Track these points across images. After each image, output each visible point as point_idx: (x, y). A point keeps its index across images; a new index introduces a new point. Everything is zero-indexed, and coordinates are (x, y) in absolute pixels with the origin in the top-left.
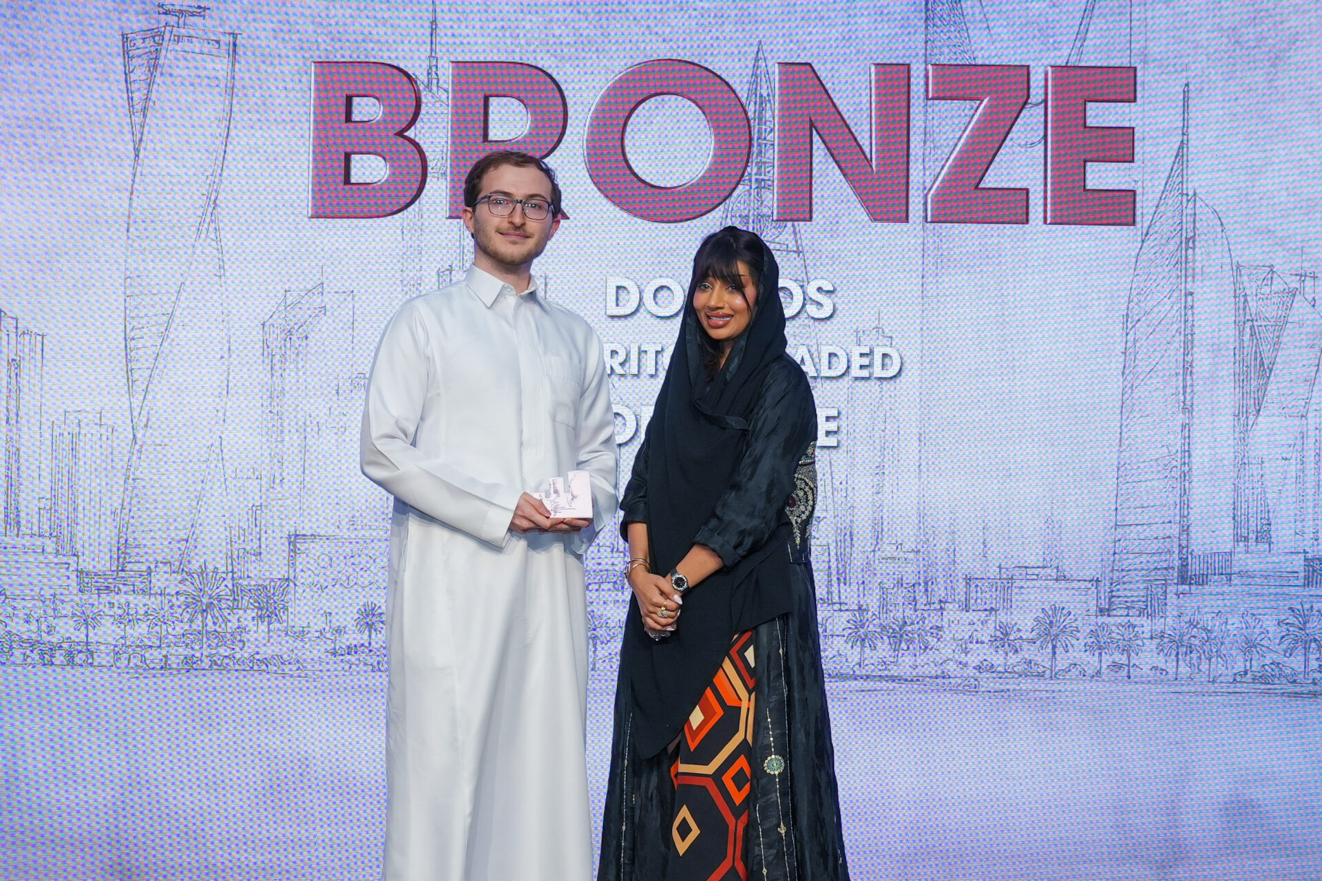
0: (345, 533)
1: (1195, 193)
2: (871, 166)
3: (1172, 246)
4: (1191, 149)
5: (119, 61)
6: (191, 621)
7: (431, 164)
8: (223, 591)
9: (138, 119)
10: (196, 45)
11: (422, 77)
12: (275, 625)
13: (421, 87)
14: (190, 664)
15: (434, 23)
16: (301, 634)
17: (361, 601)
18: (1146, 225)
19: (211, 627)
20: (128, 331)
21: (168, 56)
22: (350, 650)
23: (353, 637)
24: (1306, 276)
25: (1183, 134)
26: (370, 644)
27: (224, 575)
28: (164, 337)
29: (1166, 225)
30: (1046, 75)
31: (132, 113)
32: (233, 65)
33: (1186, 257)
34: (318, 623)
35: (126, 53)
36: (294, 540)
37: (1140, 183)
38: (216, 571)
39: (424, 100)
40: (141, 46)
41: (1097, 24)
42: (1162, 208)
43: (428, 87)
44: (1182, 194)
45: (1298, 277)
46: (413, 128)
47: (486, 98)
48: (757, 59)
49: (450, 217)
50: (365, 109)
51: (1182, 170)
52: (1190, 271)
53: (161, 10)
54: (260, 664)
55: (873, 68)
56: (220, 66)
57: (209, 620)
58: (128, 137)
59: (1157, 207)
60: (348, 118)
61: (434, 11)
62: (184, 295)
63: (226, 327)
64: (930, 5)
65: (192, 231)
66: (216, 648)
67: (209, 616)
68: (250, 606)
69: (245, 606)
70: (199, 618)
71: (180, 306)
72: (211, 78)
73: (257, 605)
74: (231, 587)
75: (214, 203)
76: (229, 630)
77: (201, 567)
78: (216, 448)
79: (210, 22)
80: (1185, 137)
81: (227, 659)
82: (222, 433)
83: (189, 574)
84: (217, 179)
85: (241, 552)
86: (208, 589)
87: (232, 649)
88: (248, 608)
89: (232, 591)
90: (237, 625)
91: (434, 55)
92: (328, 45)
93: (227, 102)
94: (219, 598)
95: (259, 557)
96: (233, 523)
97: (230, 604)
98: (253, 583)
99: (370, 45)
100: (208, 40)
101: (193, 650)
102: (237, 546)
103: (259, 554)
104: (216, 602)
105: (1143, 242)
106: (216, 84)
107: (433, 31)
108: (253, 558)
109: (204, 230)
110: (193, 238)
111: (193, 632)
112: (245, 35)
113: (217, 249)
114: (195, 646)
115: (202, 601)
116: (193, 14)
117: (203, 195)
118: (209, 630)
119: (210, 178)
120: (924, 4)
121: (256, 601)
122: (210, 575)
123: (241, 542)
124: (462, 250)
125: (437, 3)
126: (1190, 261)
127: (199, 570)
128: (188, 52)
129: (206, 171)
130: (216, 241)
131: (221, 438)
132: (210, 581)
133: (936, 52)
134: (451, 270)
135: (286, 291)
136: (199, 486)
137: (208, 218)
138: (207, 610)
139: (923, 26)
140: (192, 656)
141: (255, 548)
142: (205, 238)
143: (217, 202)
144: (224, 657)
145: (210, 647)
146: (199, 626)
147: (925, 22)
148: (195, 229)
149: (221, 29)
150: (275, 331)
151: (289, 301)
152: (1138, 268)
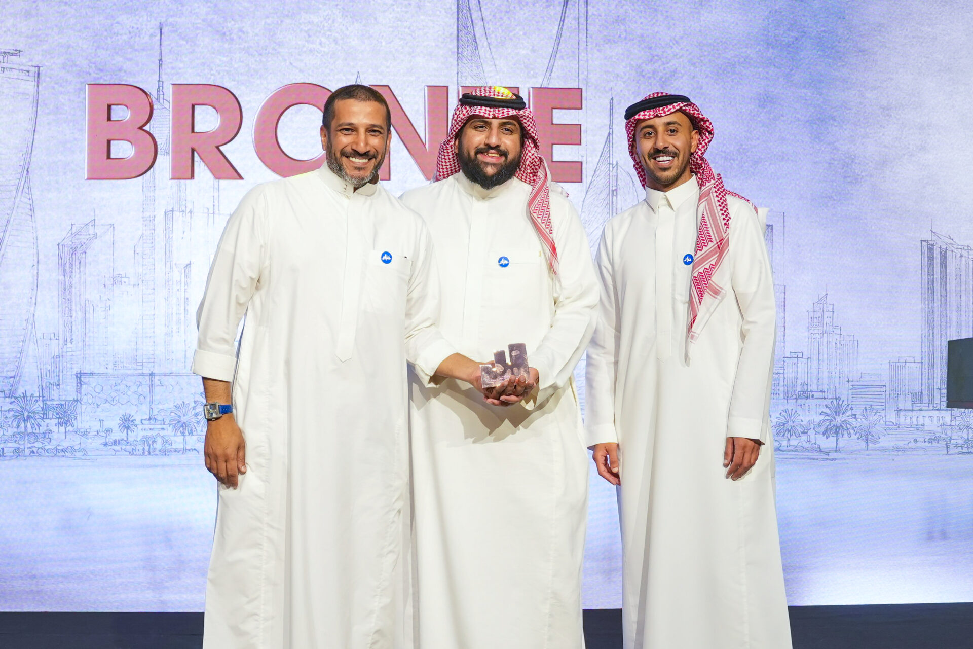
0: (110, 371)
1: (617, 163)
2: (425, 147)
3: (603, 195)
4: (614, 137)
6: (18, 427)
7: (159, 147)
8: (38, 407)
10: (15, 74)
11: (153, 92)
12: (70, 428)
13: (154, 100)
14: (17, 452)
15: (160, 60)
16: (85, 434)
17: (122, 412)
18: (589, 182)
19: (30, 430)
22: (115, 442)
23: (117, 435)
25: (610, 128)
26: (127, 439)
27: (38, 398)
29: (601, 181)
30: (529, 93)
32: (38, 86)
33: (612, 201)
34: (96, 426)
36: (79, 376)
37: (585, 158)
38: (32, 396)
39: (155, 107)
41: (559, 63)
42: (597, 173)
43: (157, 99)
44: (610, 164)
46: (148, 125)
47: (193, 106)
49: (172, 179)
50: (120, 113)
51: (609, 150)
52: (614, 209)
54: (60, 452)
55: (426, 88)
56: (29, 86)
57: (29, 425)
59: (595, 171)
60: (109, 119)
61: (161, 53)
62: (9, 227)
63: (35, 247)
64: (460, 50)
65: (14, 188)
66: (34, 443)
67: (29, 424)
68: (54, 417)
69: (50, 416)
70: (22, 425)
71: (8, 234)
72: (24, 94)
73: (58, 416)
74: (42, 406)
75: (27, 171)
76: (41, 432)
77: (23, 393)
78: (31, 321)
79: (23, 59)
80: (611, 130)
81: (40, 449)
82: (34, 311)
83: (16, 398)
84: (29, 156)
85: (48, 384)
86: (28, 407)
87: (43, 443)
88: (52, 418)
89: (42, 408)
90: (46, 429)
91: (161, 79)
92: (97, 74)
93: (35, 109)
94: (34, 412)
95: (58, 387)
96: (42, 367)
97: (42, 416)
98: (55, 403)
99: (122, 74)
100: (22, 70)
101: (19, 444)
102: (45, 381)
103: (59, 385)
104: (32, 415)
105: (587, 192)
106: (27, 97)
107: (160, 65)
108: (55, 388)
109: (22, 187)
110: (15, 192)
111: (19, 434)
112: (45, 67)
113: (30, 199)
114: (20, 442)
115: (24, 415)
116: (12, 54)
117: (20, 166)
118: (29, 432)
119: (24, 155)
120: (456, 50)
121: (57, 414)
122: (29, 398)
123: (48, 377)
124: (179, 199)
125: (163, 48)
126: (614, 203)
127: (22, 395)
128: (9, 78)
129: (21, 151)
130: (29, 194)
131: (34, 315)
132: (28, 402)
133: (464, 79)
134: (173, 211)
135: (72, 225)
136: (21, 343)
137: (24, 180)
138: (27, 420)
139: (456, 63)
140: (19, 448)
141: (56, 381)
142: (22, 192)
143: (29, 170)
144: (39, 448)
145: (30, 442)
146: (23, 430)
147: (457, 61)
148: (16, 186)
149: (30, 64)
150: (66, 249)
151: (74, 230)
152: (584, 208)
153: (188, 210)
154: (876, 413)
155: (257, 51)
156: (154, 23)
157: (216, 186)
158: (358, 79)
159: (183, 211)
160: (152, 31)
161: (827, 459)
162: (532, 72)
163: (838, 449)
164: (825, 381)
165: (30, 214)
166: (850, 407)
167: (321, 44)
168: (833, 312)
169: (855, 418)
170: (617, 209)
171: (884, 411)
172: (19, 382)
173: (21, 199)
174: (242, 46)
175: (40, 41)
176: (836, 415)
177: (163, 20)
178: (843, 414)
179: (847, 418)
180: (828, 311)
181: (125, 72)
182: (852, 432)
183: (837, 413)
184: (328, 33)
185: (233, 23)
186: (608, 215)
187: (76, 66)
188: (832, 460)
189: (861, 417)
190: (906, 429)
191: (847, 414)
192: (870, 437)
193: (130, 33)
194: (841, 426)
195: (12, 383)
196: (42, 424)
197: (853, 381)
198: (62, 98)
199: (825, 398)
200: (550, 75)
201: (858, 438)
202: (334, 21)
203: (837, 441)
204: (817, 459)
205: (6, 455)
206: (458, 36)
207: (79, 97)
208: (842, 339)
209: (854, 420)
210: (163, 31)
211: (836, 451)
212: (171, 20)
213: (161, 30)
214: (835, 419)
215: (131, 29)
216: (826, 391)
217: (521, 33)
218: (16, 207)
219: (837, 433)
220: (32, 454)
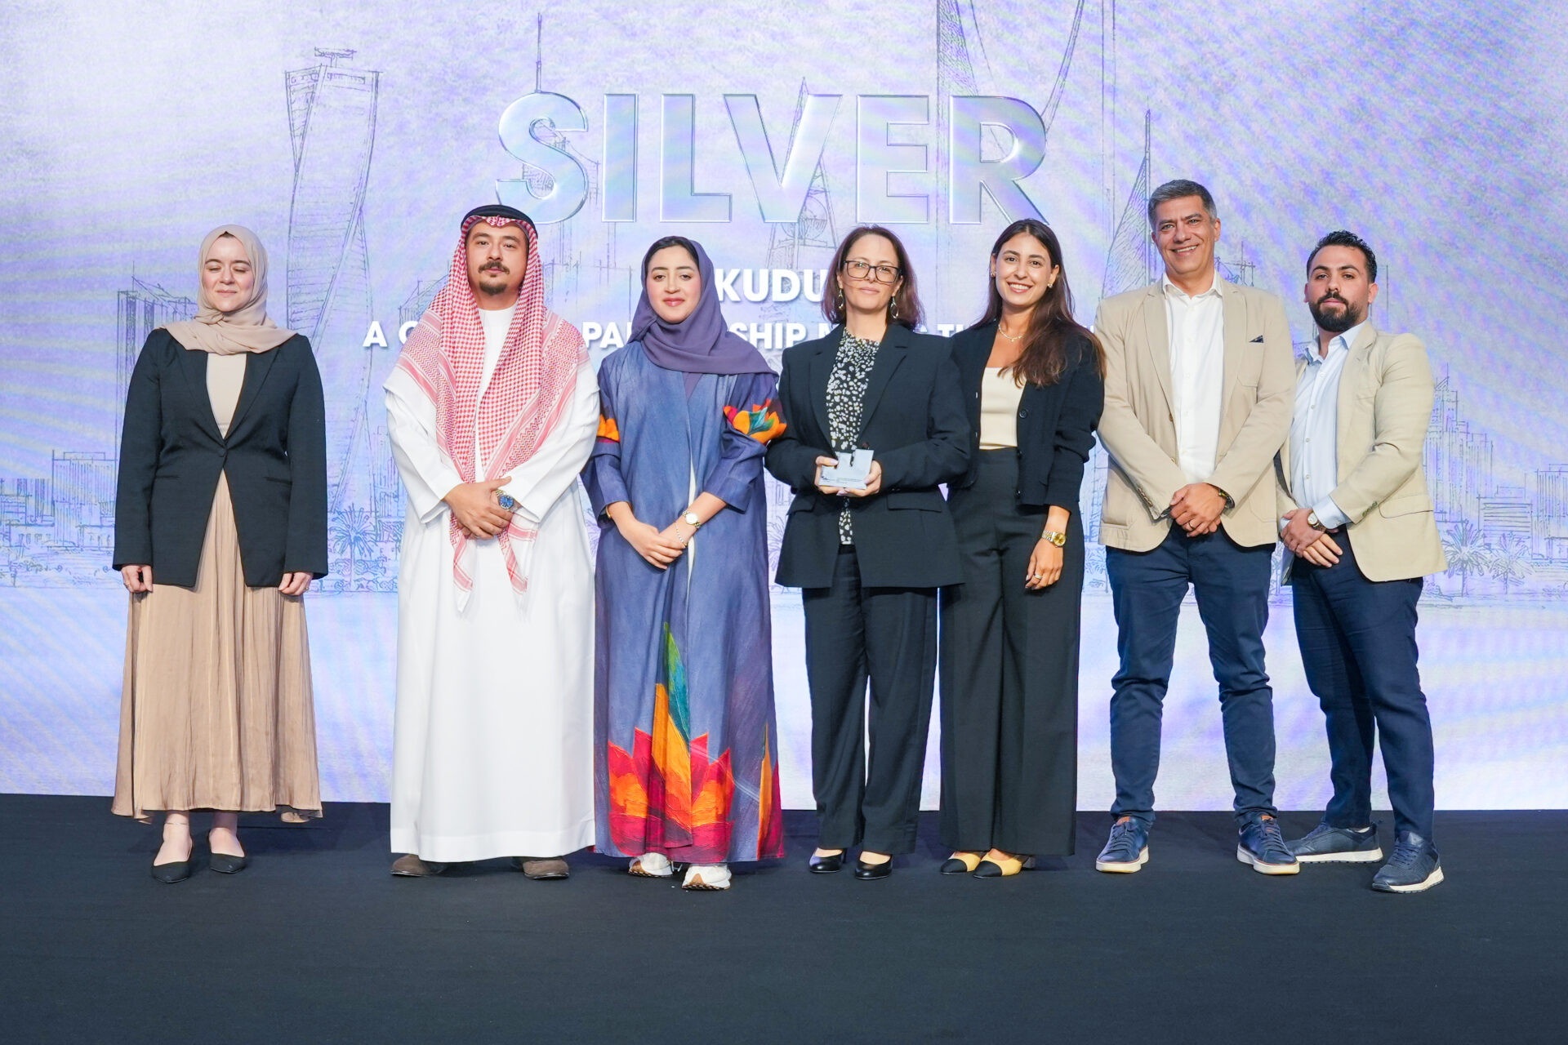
4: (1152, 163)
5: (283, 95)
6: (343, 552)
8: (369, 525)
9: (298, 141)
10: (346, 81)
14: (341, 587)
18: (1115, 225)
19: (357, 556)
20: (290, 314)
21: (324, 88)
24: (1245, 266)
25: (1146, 152)
27: (369, 514)
28: (319, 318)
31: (292, 136)
32: (376, 98)
33: (1149, 250)
35: (288, 87)
38: (362, 510)
40: (302, 82)
42: (1129, 213)
45: (1240, 267)
48: (801, 91)
51: (1145, 181)
52: (1153, 263)
53: (317, 53)
56: (366, 98)
58: (291, 156)
59: (1126, 210)
61: (539, 53)
62: (335, 285)
63: (369, 312)
64: (941, 48)
65: (342, 233)
66: (362, 574)
67: (356, 548)
68: (390, 539)
69: (385, 539)
70: (348, 549)
71: (333, 294)
72: (357, 108)
73: (396, 538)
74: (374, 524)
75: (361, 210)
76: (373, 559)
77: (350, 507)
78: (361, 410)
79: (358, 62)
80: (1148, 154)
81: (371, 583)
82: (367, 397)
83: (340, 513)
84: (362, 190)
85: (383, 495)
86: (356, 525)
87: (375, 575)
88: (388, 541)
89: (375, 527)
90: (379, 555)
91: (539, 88)
92: (454, 81)
93: (371, 128)
94: (364, 533)
95: (397, 499)
96: (375, 472)
97: (374, 537)
98: (392, 520)
99: (488, 81)
100: (355, 77)
101: (344, 575)
102: (379, 491)
103: (397, 496)
104: (362, 537)
105: (1114, 239)
106: (362, 112)
107: (538, 70)
108: (392, 500)
109: (352, 232)
110: (343, 238)
111: (344, 561)
112: (385, 73)
113: (363, 247)
114: (345, 573)
115: (350, 536)
116: (343, 56)
117: (351, 203)
118: (356, 559)
119: (356, 189)
120: (936, 48)
121: (395, 535)
122: (357, 514)
123: (383, 486)
124: (562, 246)
125: (542, 47)
126: (1152, 254)
127: (348, 510)
128: (338, 87)
129: (354, 184)
130: (362, 241)
131: (366, 403)
132: (357, 519)
133: (947, 86)
134: (553, 264)
135: (419, 282)
136: (348, 441)
137: (355, 222)
138: (354, 543)
139: (936, 65)
140: (342, 581)
141: (393, 491)
142: (353, 238)
143: (363, 209)
144: (369, 581)
145: (357, 573)
146: (350, 558)
147: (938, 62)
148: (345, 231)
149: (366, 69)
150: (410, 314)
151: (422, 286)
152: (1110, 260)
153: (574, 263)
154: (1519, 541)
155: (668, 52)
156: (531, 14)
157: (612, 231)
158: (804, 87)
159: (567, 264)
160: (527, 24)
161: (1450, 606)
162: (1039, 76)
163: (1465, 591)
164: (1447, 497)
165: (363, 267)
166: (1482, 533)
167: (753, 40)
168: (1457, 401)
169: (1489, 549)
170: (1155, 261)
171: (1530, 539)
172: (345, 490)
173: (351, 246)
174: (648, 44)
175: (380, 38)
176: (1462, 545)
177: (542, 10)
178: (1471, 544)
179: (1477, 549)
180: (1449, 401)
181: (492, 78)
182: (1485, 568)
183: (1464, 543)
184: (763, 26)
185: (635, 13)
186: (1144, 270)
187: (427, 71)
188: (1457, 607)
189: (1497, 547)
190: (1561, 564)
191: (1478, 543)
192: (1510, 575)
193: (498, 27)
194: (1469, 559)
195: (335, 493)
196: (375, 548)
197: (1485, 498)
198: (408, 113)
199: (1446, 522)
200: (1064, 80)
201: (1494, 577)
202: (771, 10)
203: (1464, 581)
204: (1436, 606)
205: (326, 589)
206: (938, 28)
207: (430, 112)
208: (1470, 438)
209: (1489, 552)
210: (542, 24)
211: (1462, 595)
212: (553, 10)
213: (540, 22)
214: (1461, 551)
215: (500, 23)
216: (1448, 511)
217: (1025, 24)
218: (344, 258)
219: (1463, 569)
220: (360, 589)
